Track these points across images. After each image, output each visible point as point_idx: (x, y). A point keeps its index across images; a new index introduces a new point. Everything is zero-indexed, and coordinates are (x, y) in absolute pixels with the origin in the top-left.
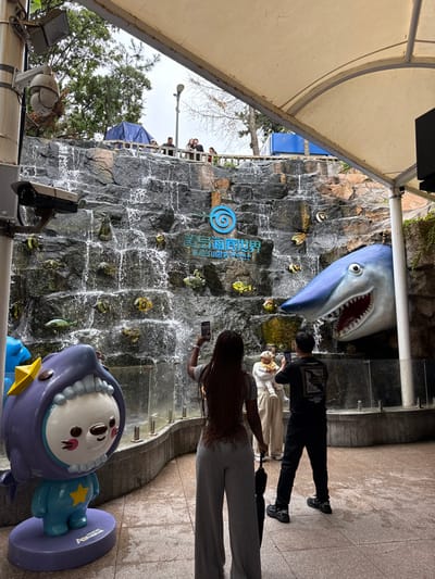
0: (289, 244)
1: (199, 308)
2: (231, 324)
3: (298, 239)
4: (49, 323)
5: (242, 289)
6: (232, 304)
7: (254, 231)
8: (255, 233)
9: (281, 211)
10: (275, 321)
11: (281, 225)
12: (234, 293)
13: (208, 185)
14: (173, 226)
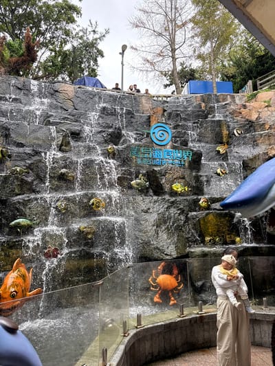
0: (214, 153)
1: (144, 207)
2: (172, 220)
3: (221, 149)
4: (13, 223)
5: (180, 190)
6: (173, 202)
7: (185, 143)
9: (206, 128)
10: (211, 217)
11: (207, 139)
13: (147, 110)
14: (122, 141)
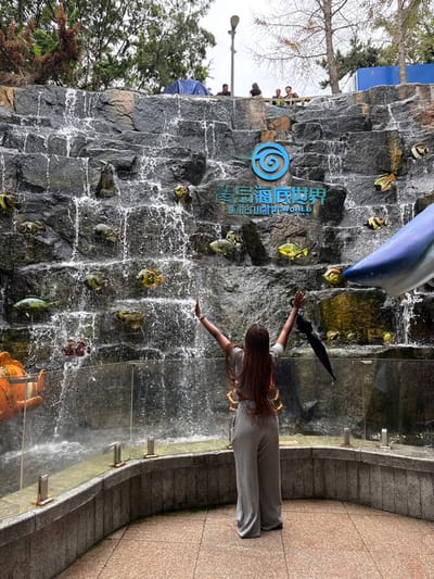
1: (229, 282)
2: (274, 303)
3: (383, 183)
5: (292, 254)
6: (278, 276)
7: (319, 176)
8: (321, 178)
9: (359, 147)
10: (341, 299)
11: (360, 167)
12: (282, 260)
13: (258, 123)
14: (205, 177)
